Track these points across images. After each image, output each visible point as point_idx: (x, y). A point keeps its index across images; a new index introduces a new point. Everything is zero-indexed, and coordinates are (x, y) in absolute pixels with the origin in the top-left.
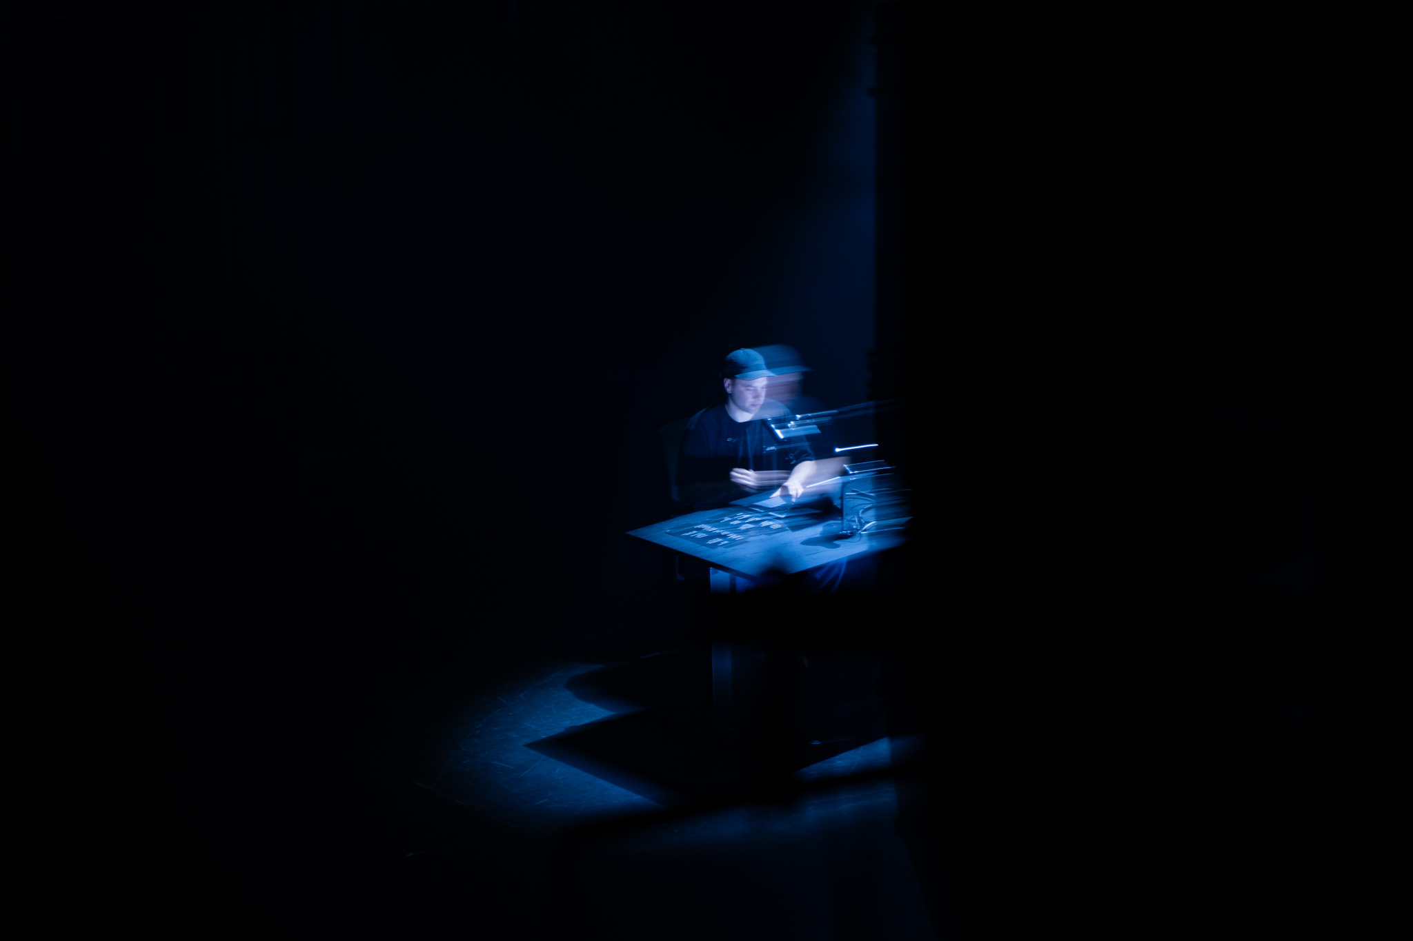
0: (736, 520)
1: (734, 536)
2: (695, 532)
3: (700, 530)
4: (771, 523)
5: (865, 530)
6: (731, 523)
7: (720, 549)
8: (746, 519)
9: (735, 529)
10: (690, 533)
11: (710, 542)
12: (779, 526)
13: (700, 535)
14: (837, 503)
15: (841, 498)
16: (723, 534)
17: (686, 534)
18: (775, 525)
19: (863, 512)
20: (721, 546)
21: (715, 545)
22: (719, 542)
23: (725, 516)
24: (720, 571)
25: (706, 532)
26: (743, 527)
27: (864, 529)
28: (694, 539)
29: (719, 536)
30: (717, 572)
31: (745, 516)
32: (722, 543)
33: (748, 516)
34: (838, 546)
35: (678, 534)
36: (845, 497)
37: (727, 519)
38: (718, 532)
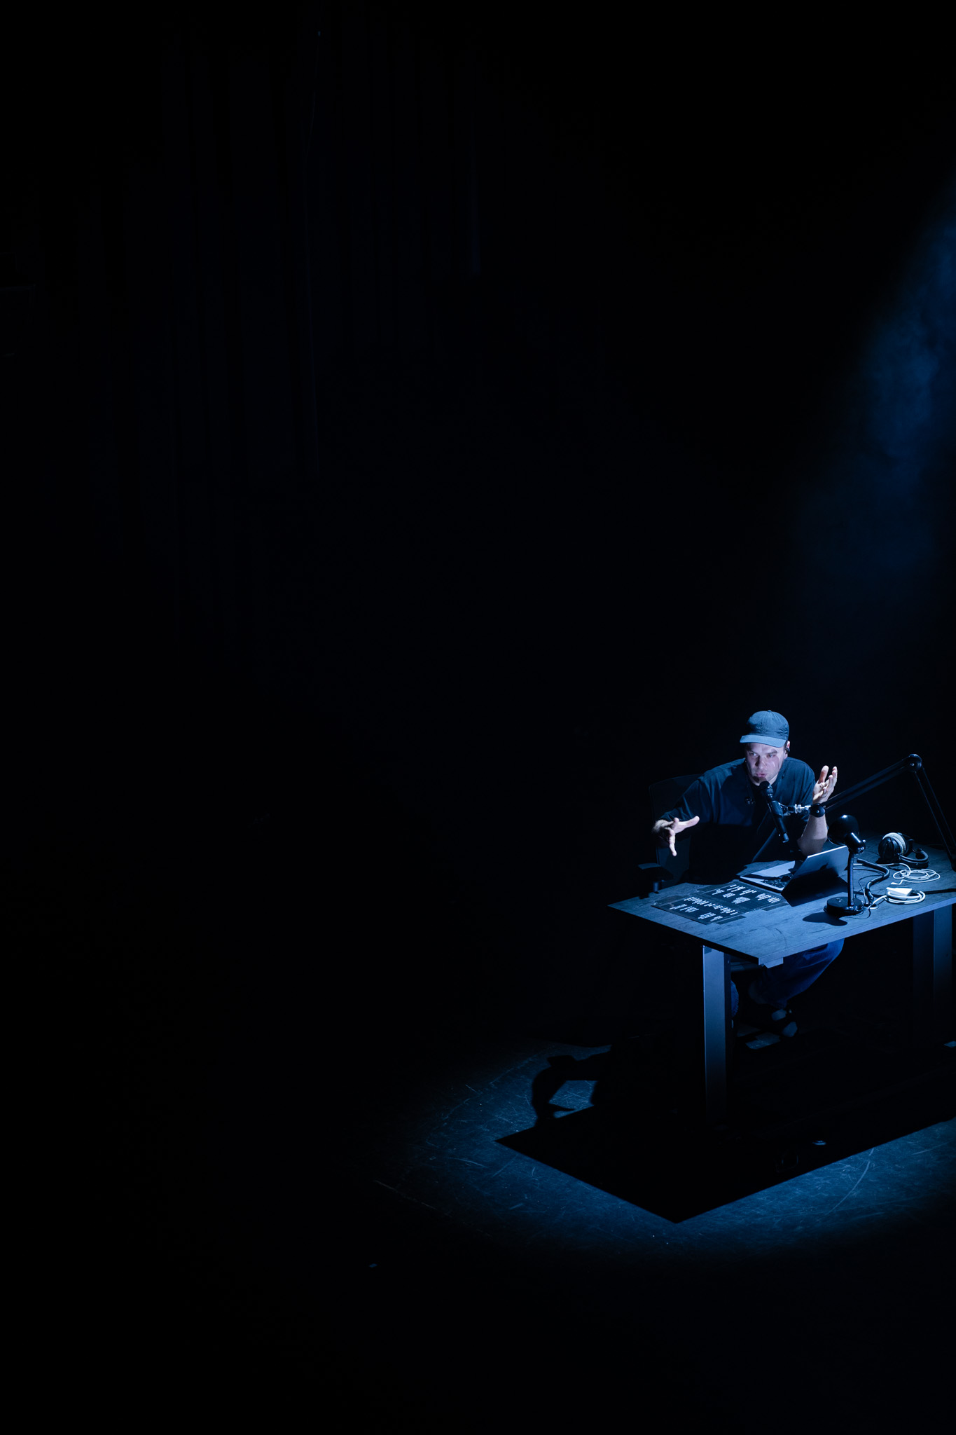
0: (730, 892)
1: (727, 910)
2: (684, 905)
3: (690, 904)
4: (769, 896)
5: (874, 906)
6: (724, 896)
7: (713, 925)
8: (741, 891)
9: (728, 903)
10: (679, 907)
11: (702, 917)
12: (759, 896)
13: (690, 909)
14: (843, 875)
15: (848, 869)
16: (716, 908)
17: (675, 908)
18: (773, 900)
19: (870, 886)
20: (713, 921)
21: (707, 921)
22: (713, 917)
24: (713, 950)
25: (696, 905)
26: (738, 901)
27: (874, 903)
28: (684, 914)
29: (711, 910)
30: (710, 951)
31: (739, 888)
32: (715, 918)
33: (742, 888)
34: (845, 923)
35: (666, 908)
36: (852, 866)
38: (710, 905)
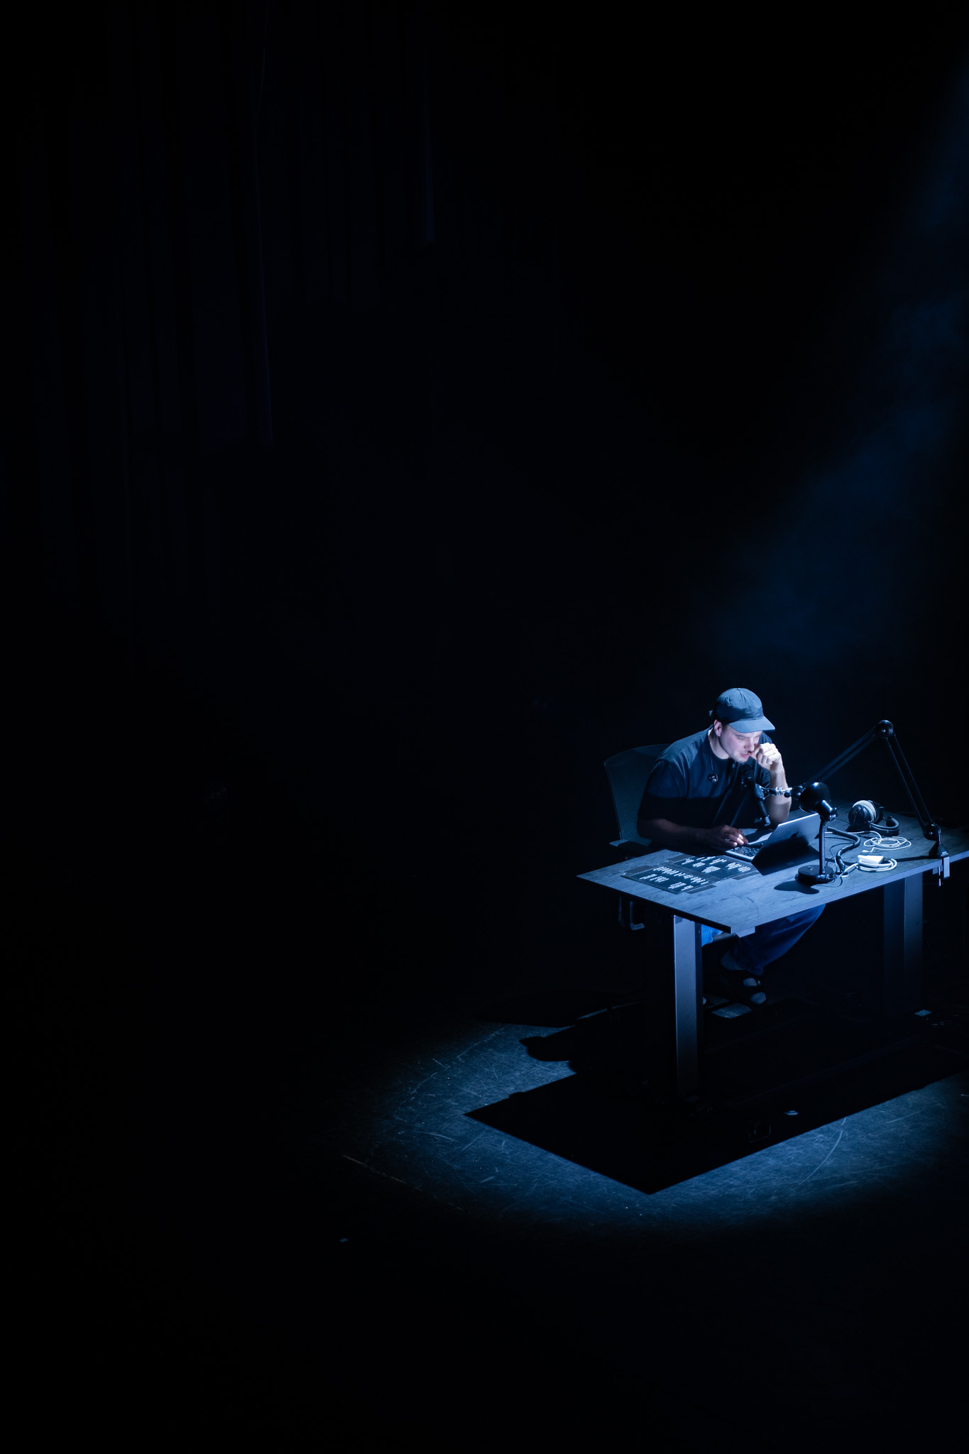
2: (654, 875)
3: (659, 874)
4: (738, 865)
5: (846, 874)
7: (683, 895)
9: (698, 872)
10: (649, 877)
11: (672, 887)
12: (729, 865)
13: (660, 879)
14: (814, 843)
15: (819, 836)
16: (686, 877)
17: (645, 878)
18: (743, 869)
19: (841, 854)
20: (684, 891)
21: (678, 891)
22: (683, 887)
23: (687, 858)
24: (684, 920)
25: (665, 875)
26: (708, 870)
27: (845, 871)
28: (654, 884)
29: (681, 879)
30: (681, 921)
32: (686, 888)
34: (816, 892)
35: (636, 878)
36: (823, 835)
37: (689, 861)
38: (680, 875)
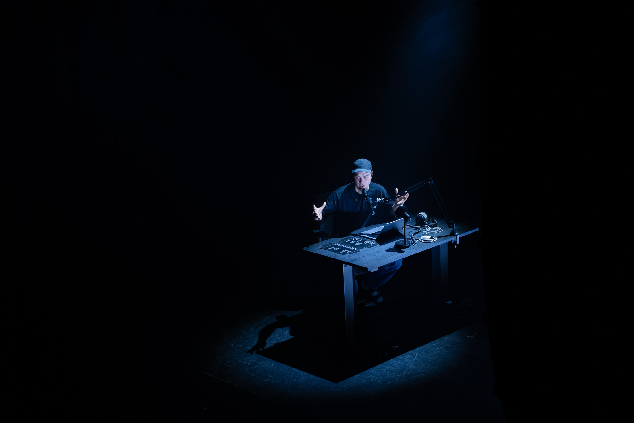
0: (353, 241)
1: (353, 248)
2: (334, 247)
3: (336, 246)
4: (370, 242)
5: (416, 244)
6: (351, 242)
7: (347, 255)
8: (358, 240)
9: (353, 245)
10: (332, 248)
11: (342, 252)
12: (366, 242)
13: (336, 249)
14: (402, 232)
15: (404, 228)
17: (330, 248)
18: (372, 243)
19: (413, 235)
20: (347, 253)
21: (344, 253)
22: (346, 252)
24: (347, 266)
25: (339, 247)
26: (357, 244)
28: (334, 251)
29: (346, 248)
31: (357, 239)
32: (348, 252)
33: (358, 239)
34: (403, 252)
35: (326, 249)
36: (406, 227)
37: (348, 240)
